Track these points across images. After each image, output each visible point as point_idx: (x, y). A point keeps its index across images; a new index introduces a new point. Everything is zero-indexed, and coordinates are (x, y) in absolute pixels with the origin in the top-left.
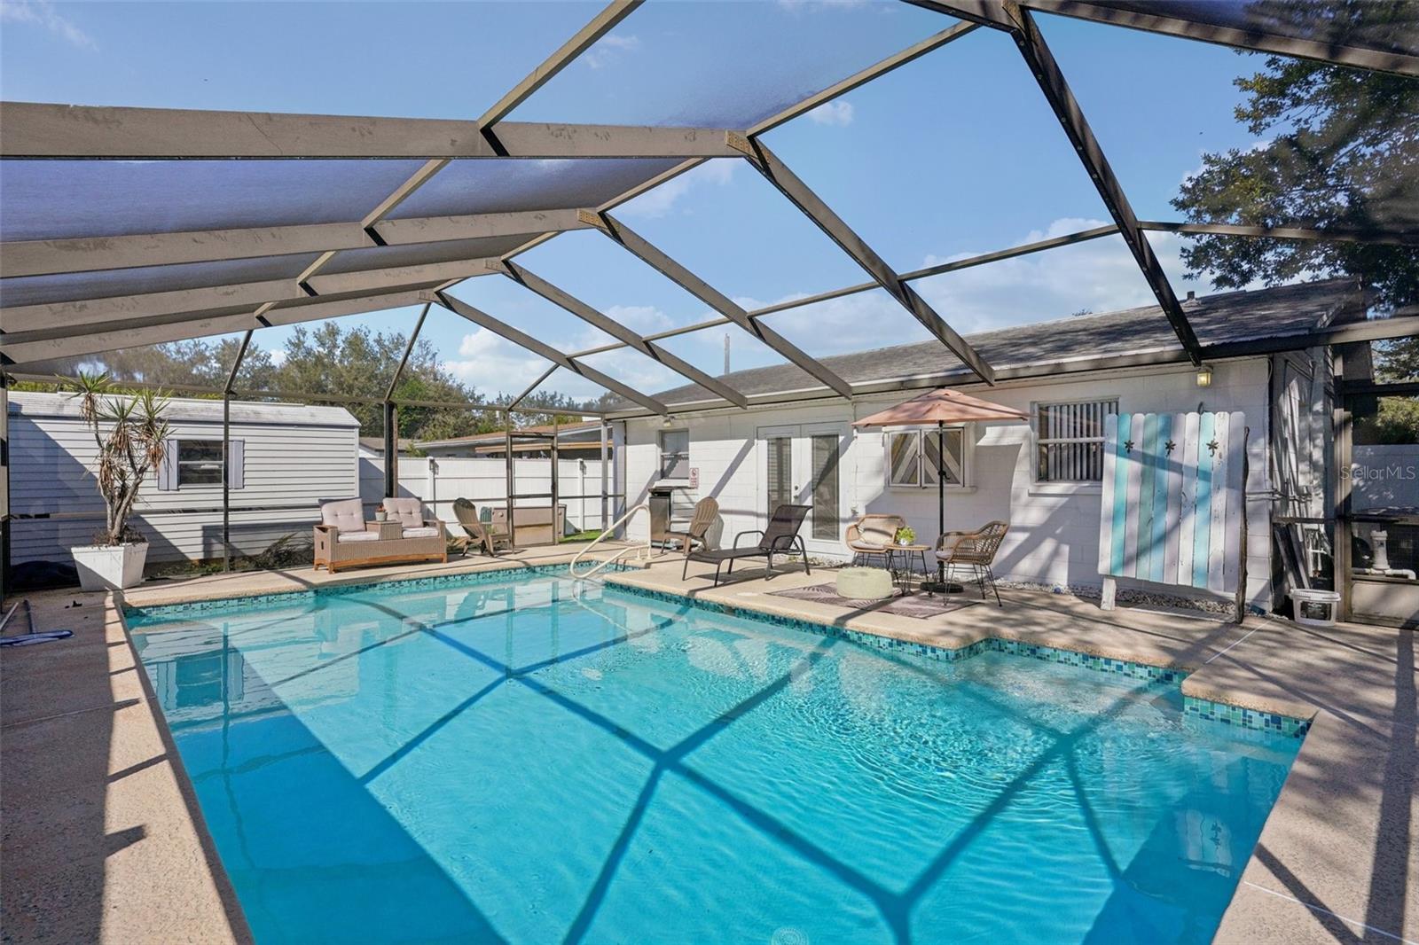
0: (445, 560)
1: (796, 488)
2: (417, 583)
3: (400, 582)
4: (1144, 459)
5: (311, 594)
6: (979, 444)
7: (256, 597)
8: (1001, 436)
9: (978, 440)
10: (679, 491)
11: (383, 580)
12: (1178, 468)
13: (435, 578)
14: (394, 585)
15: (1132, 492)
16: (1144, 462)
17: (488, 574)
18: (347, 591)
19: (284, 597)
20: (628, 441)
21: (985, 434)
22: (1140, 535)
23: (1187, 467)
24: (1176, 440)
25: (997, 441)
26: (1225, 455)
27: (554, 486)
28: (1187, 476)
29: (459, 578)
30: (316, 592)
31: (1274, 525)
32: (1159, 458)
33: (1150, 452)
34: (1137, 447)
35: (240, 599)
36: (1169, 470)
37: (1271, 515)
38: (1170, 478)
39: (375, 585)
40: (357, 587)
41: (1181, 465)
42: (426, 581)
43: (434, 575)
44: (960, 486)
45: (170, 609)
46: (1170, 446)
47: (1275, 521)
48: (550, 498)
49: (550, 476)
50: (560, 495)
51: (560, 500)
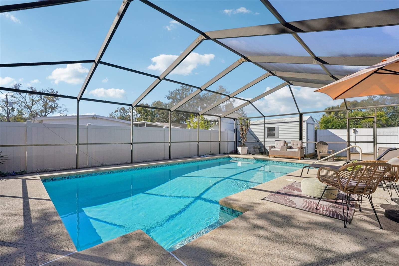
2: (278, 162)
3: (274, 161)
5: (255, 160)
7: (246, 159)
11: (270, 160)
13: (283, 162)
14: (272, 162)
17: (300, 164)
18: (262, 161)
19: (250, 160)
29: (290, 163)
30: (256, 160)
35: (243, 158)
39: (268, 161)
40: (264, 160)
42: (280, 162)
43: (283, 161)
45: (234, 158)
48: (373, 143)
49: (373, 135)
50: (377, 142)
51: (377, 144)
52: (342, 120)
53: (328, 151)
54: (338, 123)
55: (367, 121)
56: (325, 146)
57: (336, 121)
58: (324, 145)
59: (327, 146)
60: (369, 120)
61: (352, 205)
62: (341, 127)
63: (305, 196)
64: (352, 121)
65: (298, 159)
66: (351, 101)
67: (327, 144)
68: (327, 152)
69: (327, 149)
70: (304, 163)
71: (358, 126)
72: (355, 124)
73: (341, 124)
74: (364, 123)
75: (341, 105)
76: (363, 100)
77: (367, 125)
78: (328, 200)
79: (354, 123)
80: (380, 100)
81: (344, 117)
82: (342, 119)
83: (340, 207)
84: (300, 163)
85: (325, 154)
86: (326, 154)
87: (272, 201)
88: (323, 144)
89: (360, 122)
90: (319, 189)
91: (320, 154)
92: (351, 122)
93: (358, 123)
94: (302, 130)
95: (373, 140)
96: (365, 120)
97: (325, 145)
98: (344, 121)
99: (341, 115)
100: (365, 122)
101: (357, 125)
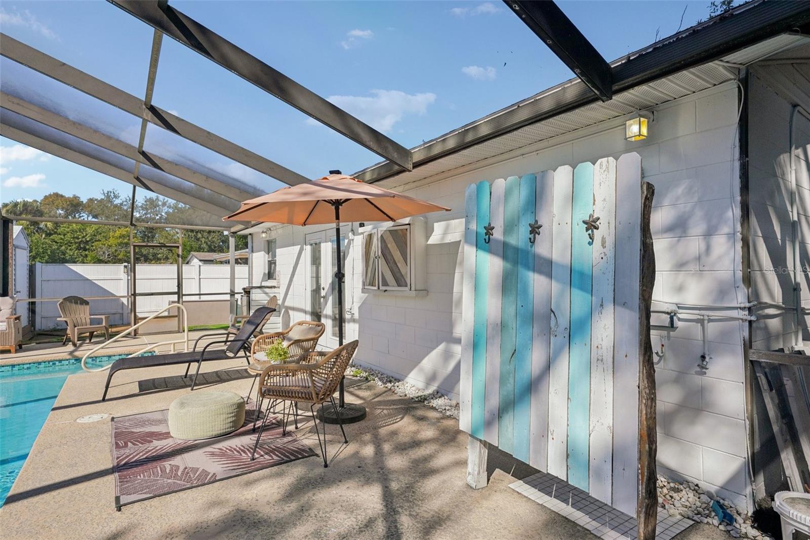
0: (13, 350)
1: (324, 289)
4: (506, 252)
6: (429, 242)
8: (446, 232)
9: (428, 238)
10: (258, 290)
12: (545, 267)
15: (492, 305)
16: (504, 257)
20: (254, 249)
21: (433, 231)
22: (503, 380)
23: (557, 264)
24: (543, 220)
25: (443, 238)
26: (610, 241)
27: (180, 285)
28: (558, 280)
31: (753, 366)
32: (522, 250)
33: (513, 241)
34: (498, 234)
36: (534, 271)
37: (748, 345)
38: (537, 283)
41: (550, 262)
44: (407, 289)
46: (535, 229)
47: (754, 358)
48: (177, 295)
49: (177, 278)
50: (184, 293)
51: (183, 297)
52: (51, 237)
53: (90, 319)
54: (43, 244)
55: (105, 245)
56: (83, 306)
57: (36, 239)
58: (80, 304)
59: (88, 307)
60: (110, 243)
61: (276, 424)
62: (49, 253)
63: (190, 443)
64: (73, 241)
65: (8, 351)
66: (67, 196)
67: (87, 303)
68: (88, 321)
69: (88, 314)
70: (40, 361)
71: (87, 252)
72: (80, 250)
73: (51, 247)
74: (100, 248)
75: (42, 200)
76: (91, 198)
77: (106, 252)
78: (239, 431)
79: (78, 247)
80: (125, 205)
81: (55, 230)
82: (50, 234)
83: (271, 436)
84: (26, 362)
85: (85, 327)
86: (87, 327)
87: (152, 495)
88: (76, 303)
89: (93, 246)
90: (223, 414)
91: (76, 328)
92: (71, 243)
93: (87, 247)
94: (8, 265)
95: (176, 290)
96: (101, 242)
97: (82, 304)
98: (56, 240)
99: (48, 225)
100: (101, 246)
101: (84, 250)
